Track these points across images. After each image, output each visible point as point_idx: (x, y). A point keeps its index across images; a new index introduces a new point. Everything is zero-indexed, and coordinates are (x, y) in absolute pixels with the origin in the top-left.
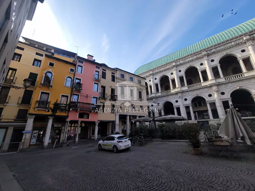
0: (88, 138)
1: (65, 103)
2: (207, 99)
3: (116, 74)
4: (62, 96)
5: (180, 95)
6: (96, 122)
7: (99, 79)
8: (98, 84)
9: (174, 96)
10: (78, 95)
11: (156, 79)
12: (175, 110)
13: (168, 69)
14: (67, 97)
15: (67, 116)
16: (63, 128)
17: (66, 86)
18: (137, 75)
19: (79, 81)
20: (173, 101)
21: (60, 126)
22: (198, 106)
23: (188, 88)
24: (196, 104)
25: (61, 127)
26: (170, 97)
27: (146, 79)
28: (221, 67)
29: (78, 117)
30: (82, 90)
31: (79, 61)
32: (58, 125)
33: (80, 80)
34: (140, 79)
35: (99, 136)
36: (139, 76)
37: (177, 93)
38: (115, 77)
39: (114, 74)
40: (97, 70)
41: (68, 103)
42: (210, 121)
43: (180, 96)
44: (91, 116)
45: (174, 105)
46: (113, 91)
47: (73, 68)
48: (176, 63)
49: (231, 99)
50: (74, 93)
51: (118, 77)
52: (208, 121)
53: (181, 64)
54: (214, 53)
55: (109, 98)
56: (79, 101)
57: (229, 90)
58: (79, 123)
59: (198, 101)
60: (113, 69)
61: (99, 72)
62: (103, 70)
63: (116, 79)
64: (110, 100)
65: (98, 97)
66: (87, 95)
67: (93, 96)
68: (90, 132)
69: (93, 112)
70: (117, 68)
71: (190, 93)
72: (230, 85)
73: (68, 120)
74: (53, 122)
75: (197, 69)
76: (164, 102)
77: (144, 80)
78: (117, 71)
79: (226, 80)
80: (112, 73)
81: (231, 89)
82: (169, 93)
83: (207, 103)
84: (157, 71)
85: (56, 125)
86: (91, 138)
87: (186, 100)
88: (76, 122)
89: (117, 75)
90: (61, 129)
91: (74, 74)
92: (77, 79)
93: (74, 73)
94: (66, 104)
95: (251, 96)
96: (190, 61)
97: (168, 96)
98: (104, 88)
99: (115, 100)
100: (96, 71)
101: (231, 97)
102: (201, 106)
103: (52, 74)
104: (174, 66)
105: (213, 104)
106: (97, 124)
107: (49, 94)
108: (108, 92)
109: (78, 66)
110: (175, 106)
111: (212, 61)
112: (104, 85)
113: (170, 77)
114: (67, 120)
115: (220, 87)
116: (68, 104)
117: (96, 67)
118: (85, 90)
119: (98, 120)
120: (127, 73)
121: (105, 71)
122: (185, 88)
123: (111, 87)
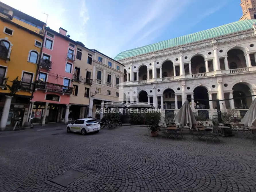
0: (58, 121)
1: (29, 82)
2: (176, 92)
3: (93, 56)
4: (24, 73)
5: (154, 85)
6: (67, 105)
7: (73, 59)
8: (71, 65)
9: (149, 86)
10: (46, 75)
11: (135, 67)
12: (149, 99)
13: (148, 59)
14: (32, 74)
15: (32, 97)
16: (27, 109)
17: (30, 61)
18: (117, 60)
19: (47, 58)
20: (148, 91)
21: (22, 106)
22: (168, 97)
23: (163, 80)
24: (167, 95)
25: (24, 109)
26: (146, 86)
27: (125, 66)
28: (191, 64)
29: (45, 99)
30: (51, 69)
31: (48, 34)
32: (19, 106)
33: (49, 57)
34: (118, 66)
35: (71, 120)
36: (119, 62)
37: (152, 84)
38: (93, 59)
39: (91, 56)
40: (72, 48)
42: (175, 110)
43: (154, 87)
44: (61, 98)
45: (148, 94)
46: (88, 74)
47: (40, 41)
48: (155, 54)
49: (194, 94)
50: (41, 71)
51: (95, 59)
52: (173, 110)
53: (160, 56)
54: (188, 50)
55: (84, 81)
56: (47, 81)
57: (193, 86)
58: (47, 105)
59: (169, 93)
60: (91, 50)
61: (73, 51)
62: (78, 49)
63: (94, 61)
64: (84, 83)
65: (71, 79)
66: (57, 75)
67: (64, 77)
68: (60, 115)
69: (64, 94)
70: (95, 50)
71: (163, 85)
72: (195, 81)
73: (33, 101)
74: (12, 102)
75: (172, 63)
76: (140, 91)
77: (123, 67)
78: (95, 53)
79: (193, 77)
80: (89, 54)
81: (195, 85)
82: (145, 83)
83: (175, 95)
84: (137, 59)
85: (16, 106)
86: (61, 121)
87: (159, 91)
88: (44, 104)
89: (95, 57)
90: (23, 110)
91: (42, 49)
92: (44, 55)
93: (41, 47)
94: (31, 83)
95: (208, 93)
96: (168, 55)
97: (144, 85)
98: (78, 69)
99: (90, 84)
100: (70, 49)
101: (194, 92)
102: (171, 97)
103: (10, 44)
104: (153, 57)
105: (180, 97)
106: (68, 107)
107: (5, 68)
108: (83, 75)
109: (47, 39)
110: (149, 96)
111: (186, 58)
112: (78, 66)
113: (148, 67)
114: (31, 101)
115: (188, 82)
116: (32, 82)
117: (70, 45)
118: (54, 70)
119: (70, 104)
120: (106, 57)
121: (81, 50)
122: (160, 80)
123: (87, 70)
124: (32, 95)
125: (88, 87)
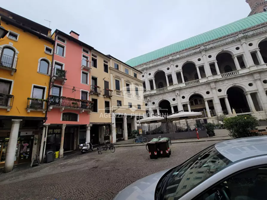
0: (75, 148)
1: (40, 98)
2: (206, 97)
3: (109, 63)
4: (35, 87)
5: (177, 92)
6: (87, 126)
7: (89, 66)
8: (87, 74)
9: (171, 94)
10: (60, 88)
11: (150, 74)
12: (172, 109)
13: (164, 63)
14: (44, 89)
15: (45, 118)
16: (36, 136)
17: (40, 72)
18: (132, 67)
19: (59, 67)
20: (170, 99)
21: (30, 133)
22: (194, 104)
23: (186, 84)
24: (193, 102)
25: (33, 136)
26: (167, 94)
27: (142, 73)
28: (218, 63)
29: (61, 119)
30: (66, 79)
31: (59, 38)
32: (27, 133)
33: (61, 65)
34: (136, 73)
36: (135, 68)
37: (174, 91)
38: (109, 67)
39: (107, 62)
40: (86, 54)
41: (45, 98)
42: (208, 118)
43: (178, 94)
44: (80, 117)
46: (107, 84)
47: (50, 47)
48: (172, 57)
49: (228, 96)
50: (55, 84)
51: (111, 66)
52: (206, 119)
53: (178, 59)
54: (212, 48)
55: (103, 93)
56: (61, 95)
57: (225, 87)
58: (64, 128)
59: (196, 99)
60: (106, 56)
61: (87, 58)
62: (93, 55)
63: (110, 69)
64: (104, 95)
65: (89, 92)
66: (74, 87)
67: (81, 90)
68: (77, 141)
69: (83, 111)
70: (110, 56)
71: (189, 90)
72: (226, 82)
73: (47, 123)
75: (195, 64)
76: (159, 101)
77: (140, 74)
78: (111, 59)
79: (222, 77)
80: (104, 61)
81: (228, 86)
82: (166, 91)
83: (205, 100)
85: (23, 134)
86: (78, 147)
87: (183, 97)
88: (59, 127)
89: (111, 64)
90: (32, 138)
91: (53, 55)
92: (56, 63)
93: (52, 53)
94: (42, 100)
95: (244, 93)
96: (188, 56)
97: (165, 93)
98: (95, 79)
99: (110, 97)
100: (84, 56)
101: (227, 94)
103: (15, 51)
104: (171, 60)
105: (210, 102)
106: (89, 128)
107: (10, 83)
109: (58, 45)
110: (172, 105)
111: (210, 57)
112: (95, 76)
113: (166, 73)
114: (44, 124)
115: (218, 84)
117: (84, 50)
118: (69, 82)
119: (91, 123)
120: (121, 63)
121: (96, 57)
122: (183, 85)
123: (104, 79)
124: (46, 115)
125: (108, 100)
